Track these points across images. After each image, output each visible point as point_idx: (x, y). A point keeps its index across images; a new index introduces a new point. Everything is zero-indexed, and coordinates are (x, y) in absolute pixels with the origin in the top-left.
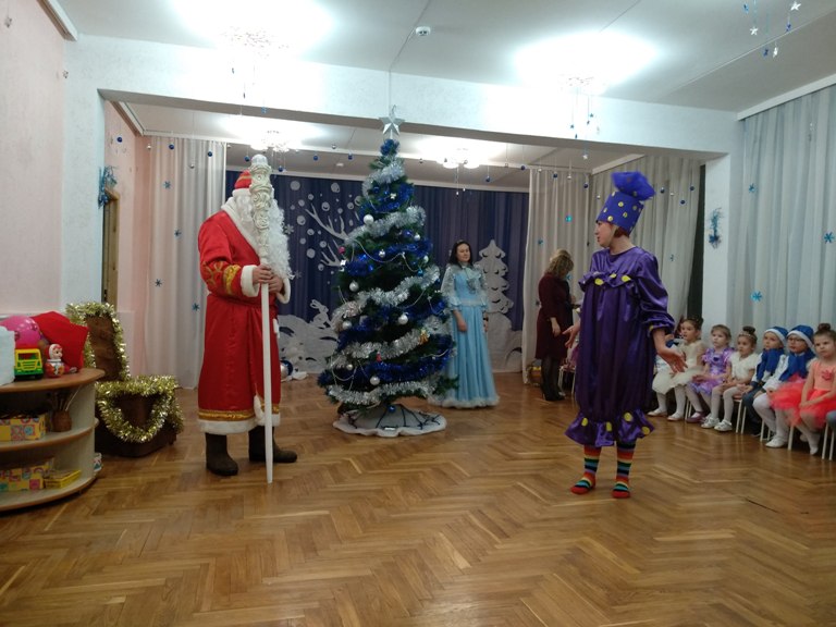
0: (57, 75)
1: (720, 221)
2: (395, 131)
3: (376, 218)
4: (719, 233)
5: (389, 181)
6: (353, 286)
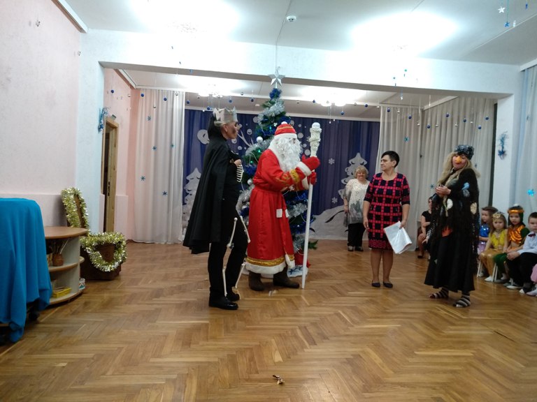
0: (75, 54)
1: (506, 141)
2: (278, 83)
3: (265, 138)
4: (506, 148)
5: (274, 115)
6: (250, 181)
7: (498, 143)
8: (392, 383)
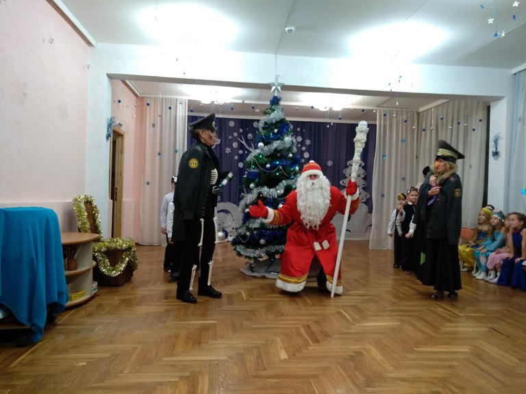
0: (84, 67)
1: (500, 142)
2: (278, 90)
3: (266, 144)
4: (500, 149)
5: (274, 121)
6: (252, 185)
7: (491, 144)
8: (393, 378)
